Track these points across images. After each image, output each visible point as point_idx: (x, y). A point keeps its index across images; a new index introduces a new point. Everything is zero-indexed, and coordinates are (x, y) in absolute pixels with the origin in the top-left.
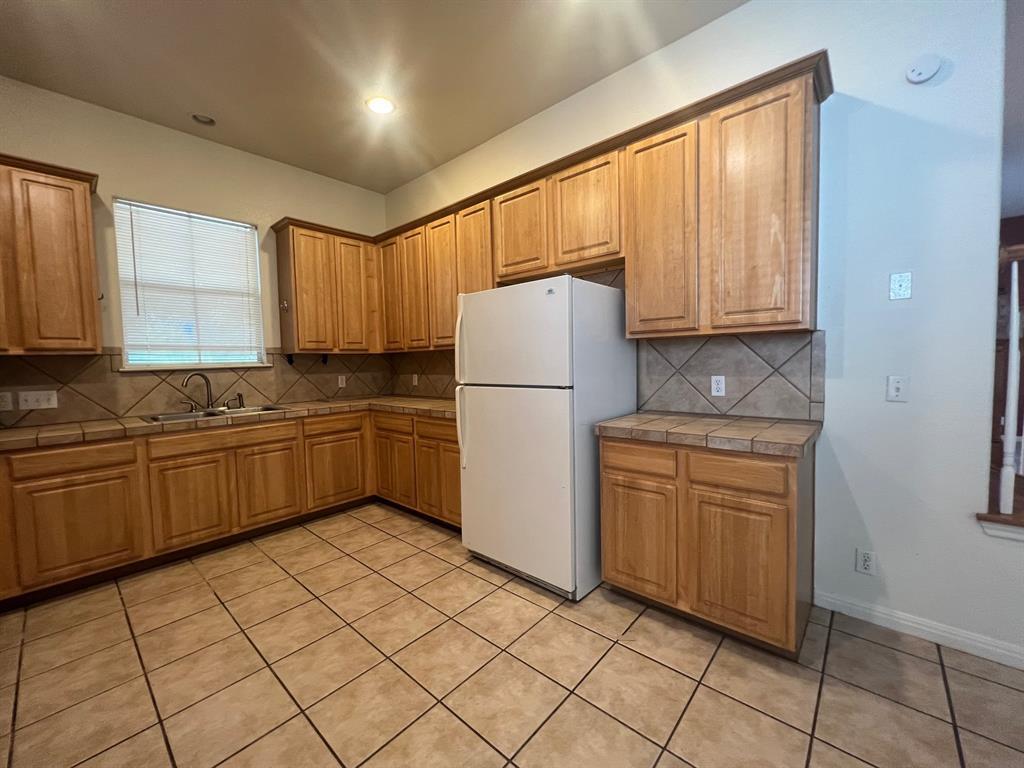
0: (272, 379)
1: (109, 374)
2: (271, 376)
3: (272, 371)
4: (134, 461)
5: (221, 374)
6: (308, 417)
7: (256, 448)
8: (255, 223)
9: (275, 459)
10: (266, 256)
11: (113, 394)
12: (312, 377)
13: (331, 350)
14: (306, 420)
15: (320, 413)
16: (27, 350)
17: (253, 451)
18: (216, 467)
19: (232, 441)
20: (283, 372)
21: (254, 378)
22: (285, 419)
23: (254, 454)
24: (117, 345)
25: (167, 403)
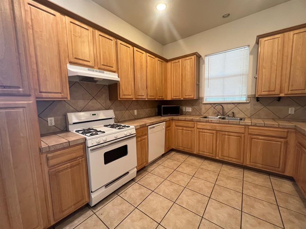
0: (249, 107)
1: (201, 104)
2: (248, 106)
3: (249, 104)
4: (194, 127)
5: (229, 105)
6: (251, 125)
7: (226, 133)
8: (248, 44)
9: (233, 139)
10: (252, 57)
11: (201, 109)
12: (271, 108)
13: (279, 94)
14: (250, 127)
15: (257, 125)
16: (184, 98)
17: (225, 133)
18: (213, 135)
19: (218, 128)
20: (254, 105)
21: (241, 107)
22: (239, 125)
23: (225, 135)
24: (203, 96)
25: (212, 113)
